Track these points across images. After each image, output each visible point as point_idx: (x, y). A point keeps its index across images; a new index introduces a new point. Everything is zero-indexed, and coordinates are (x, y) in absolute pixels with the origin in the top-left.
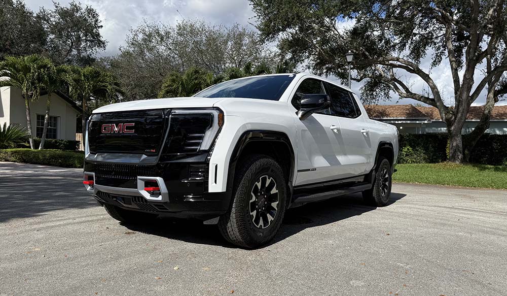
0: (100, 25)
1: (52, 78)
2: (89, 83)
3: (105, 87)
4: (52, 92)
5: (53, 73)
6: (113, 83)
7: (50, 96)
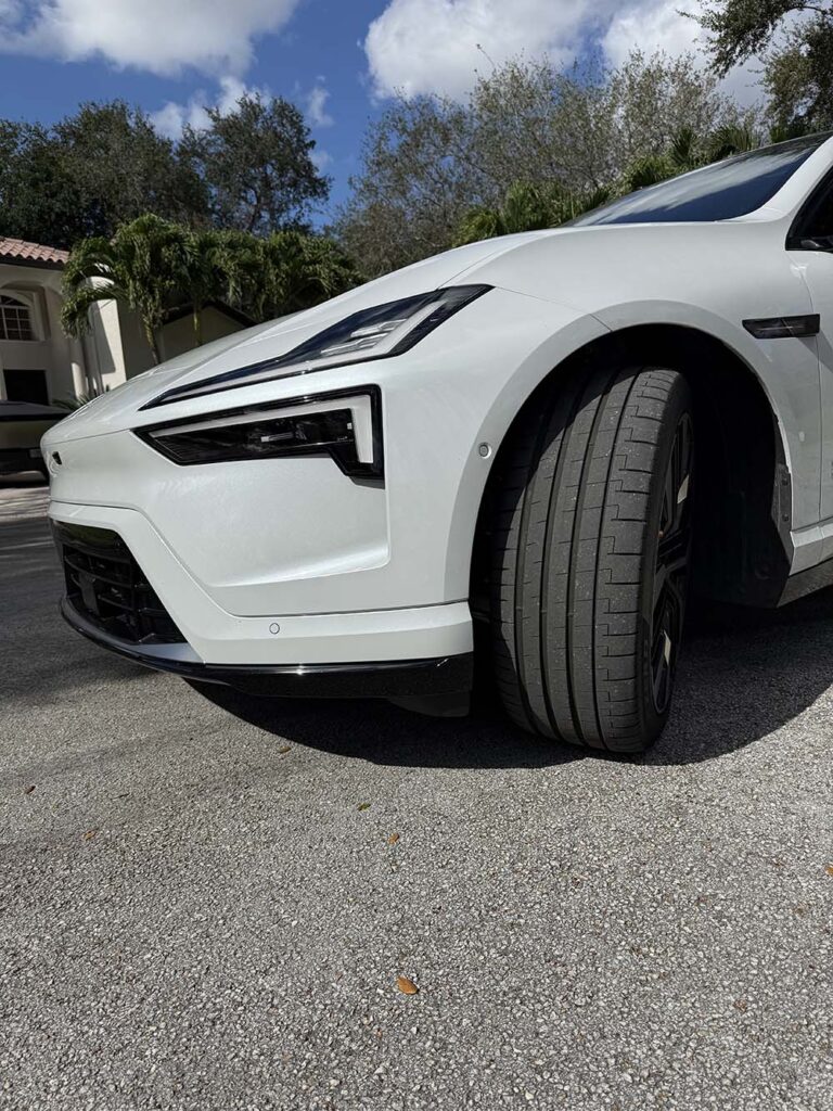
0: (308, 140)
1: (191, 268)
2: (279, 267)
3: (315, 274)
4: (207, 304)
5: (191, 254)
6: (336, 262)
7: (198, 312)
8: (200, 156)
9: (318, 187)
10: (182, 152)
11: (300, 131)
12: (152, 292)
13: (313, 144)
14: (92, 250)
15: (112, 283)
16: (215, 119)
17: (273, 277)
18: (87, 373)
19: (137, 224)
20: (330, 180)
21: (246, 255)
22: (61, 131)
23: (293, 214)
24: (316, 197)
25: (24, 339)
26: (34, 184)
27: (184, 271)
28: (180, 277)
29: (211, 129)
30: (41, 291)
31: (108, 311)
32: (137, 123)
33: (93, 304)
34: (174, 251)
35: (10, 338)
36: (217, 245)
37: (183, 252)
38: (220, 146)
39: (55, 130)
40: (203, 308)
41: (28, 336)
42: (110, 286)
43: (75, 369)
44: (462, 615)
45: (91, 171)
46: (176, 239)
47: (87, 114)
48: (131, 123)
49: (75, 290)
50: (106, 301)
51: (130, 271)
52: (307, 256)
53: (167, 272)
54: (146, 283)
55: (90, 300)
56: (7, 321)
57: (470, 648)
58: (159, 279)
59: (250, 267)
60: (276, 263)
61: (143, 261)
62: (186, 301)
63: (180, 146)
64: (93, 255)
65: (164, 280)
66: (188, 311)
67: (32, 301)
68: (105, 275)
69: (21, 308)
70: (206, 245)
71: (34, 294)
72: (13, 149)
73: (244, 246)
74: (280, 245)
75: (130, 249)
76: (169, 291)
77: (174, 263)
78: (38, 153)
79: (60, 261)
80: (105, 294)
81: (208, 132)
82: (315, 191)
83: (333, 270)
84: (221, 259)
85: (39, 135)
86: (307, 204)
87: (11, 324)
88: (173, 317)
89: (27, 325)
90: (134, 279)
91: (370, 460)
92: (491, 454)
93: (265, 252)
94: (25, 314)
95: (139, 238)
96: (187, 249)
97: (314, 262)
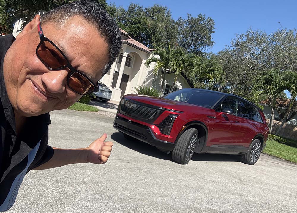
0: (213, 30)
11: (212, 28)
13: (214, 32)
16: (189, 17)
24: (209, 46)
29: (187, 19)
39: (145, 9)
41: (129, 66)
47: (155, 7)
48: (166, 13)
63: (177, 22)
67: (133, 57)
86: (205, 47)
87: (127, 61)
89: (130, 62)
94: (130, 59)
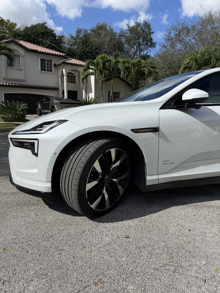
0: (152, 31)
1: (112, 68)
2: (134, 68)
3: (144, 70)
4: (115, 77)
5: (112, 64)
6: (150, 67)
7: (113, 79)
8: (123, 36)
9: (153, 45)
10: (120, 35)
11: (150, 29)
12: (102, 74)
13: (153, 33)
14: (90, 63)
15: (94, 71)
16: (128, 27)
17: (133, 71)
18: (86, 92)
19: (101, 56)
20: (157, 43)
21: (127, 65)
22: (92, 30)
23: (145, 52)
24: (152, 48)
25: (74, 83)
26: (83, 44)
27: (111, 69)
28: (109, 71)
29: (127, 29)
30: (79, 72)
31: (92, 78)
32: (109, 28)
33: (89, 76)
34: (109, 64)
35: (71, 83)
36: (119, 62)
37: (111, 64)
38: (129, 34)
39: (90, 30)
40: (114, 78)
41: (75, 82)
42: (93, 72)
43: (84, 91)
44: (50, 185)
45: (96, 40)
46: (110, 61)
47: (98, 26)
48: (108, 28)
49: (84, 73)
50: (92, 76)
51: (97, 69)
52: (143, 65)
53: (106, 69)
54: (101, 72)
55: (88, 75)
56: (70, 79)
57: (51, 191)
58: (104, 71)
59: (127, 68)
60: (134, 67)
61: (101, 66)
62: (110, 76)
63: (119, 34)
64: (90, 64)
65: (105, 71)
66: (111, 79)
67: (77, 74)
68: (92, 69)
69: (75, 76)
70: (117, 62)
71: (77, 72)
72: (80, 35)
73: (127, 62)
74: (136, 62)
75: (98, 63)
76: (106, 74)
77: (108, 67)
78: (86, 36)
79: (83, 65)
80: (92, 74)
81: (126, 30)
82: (152, 46)
83: (149, 69)
84: (120, 66)
85: (86, 31)
86: (150, 50)
87: (71, 79)
88: (107, 80)
89: (75, 80)
90: (98, 71)
91: (37, 153)
92: (57, 155)
93: (132, 64)
94: (74, 77)
95: (101, 60)
96: (112, 63)
97: (144, 67)
